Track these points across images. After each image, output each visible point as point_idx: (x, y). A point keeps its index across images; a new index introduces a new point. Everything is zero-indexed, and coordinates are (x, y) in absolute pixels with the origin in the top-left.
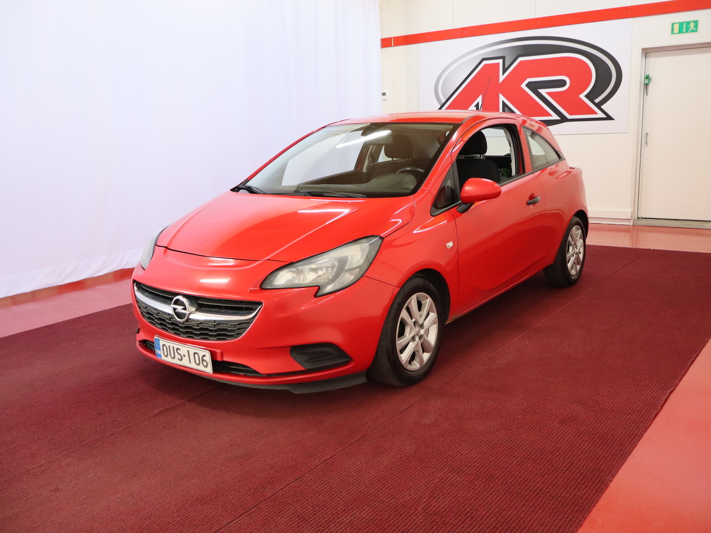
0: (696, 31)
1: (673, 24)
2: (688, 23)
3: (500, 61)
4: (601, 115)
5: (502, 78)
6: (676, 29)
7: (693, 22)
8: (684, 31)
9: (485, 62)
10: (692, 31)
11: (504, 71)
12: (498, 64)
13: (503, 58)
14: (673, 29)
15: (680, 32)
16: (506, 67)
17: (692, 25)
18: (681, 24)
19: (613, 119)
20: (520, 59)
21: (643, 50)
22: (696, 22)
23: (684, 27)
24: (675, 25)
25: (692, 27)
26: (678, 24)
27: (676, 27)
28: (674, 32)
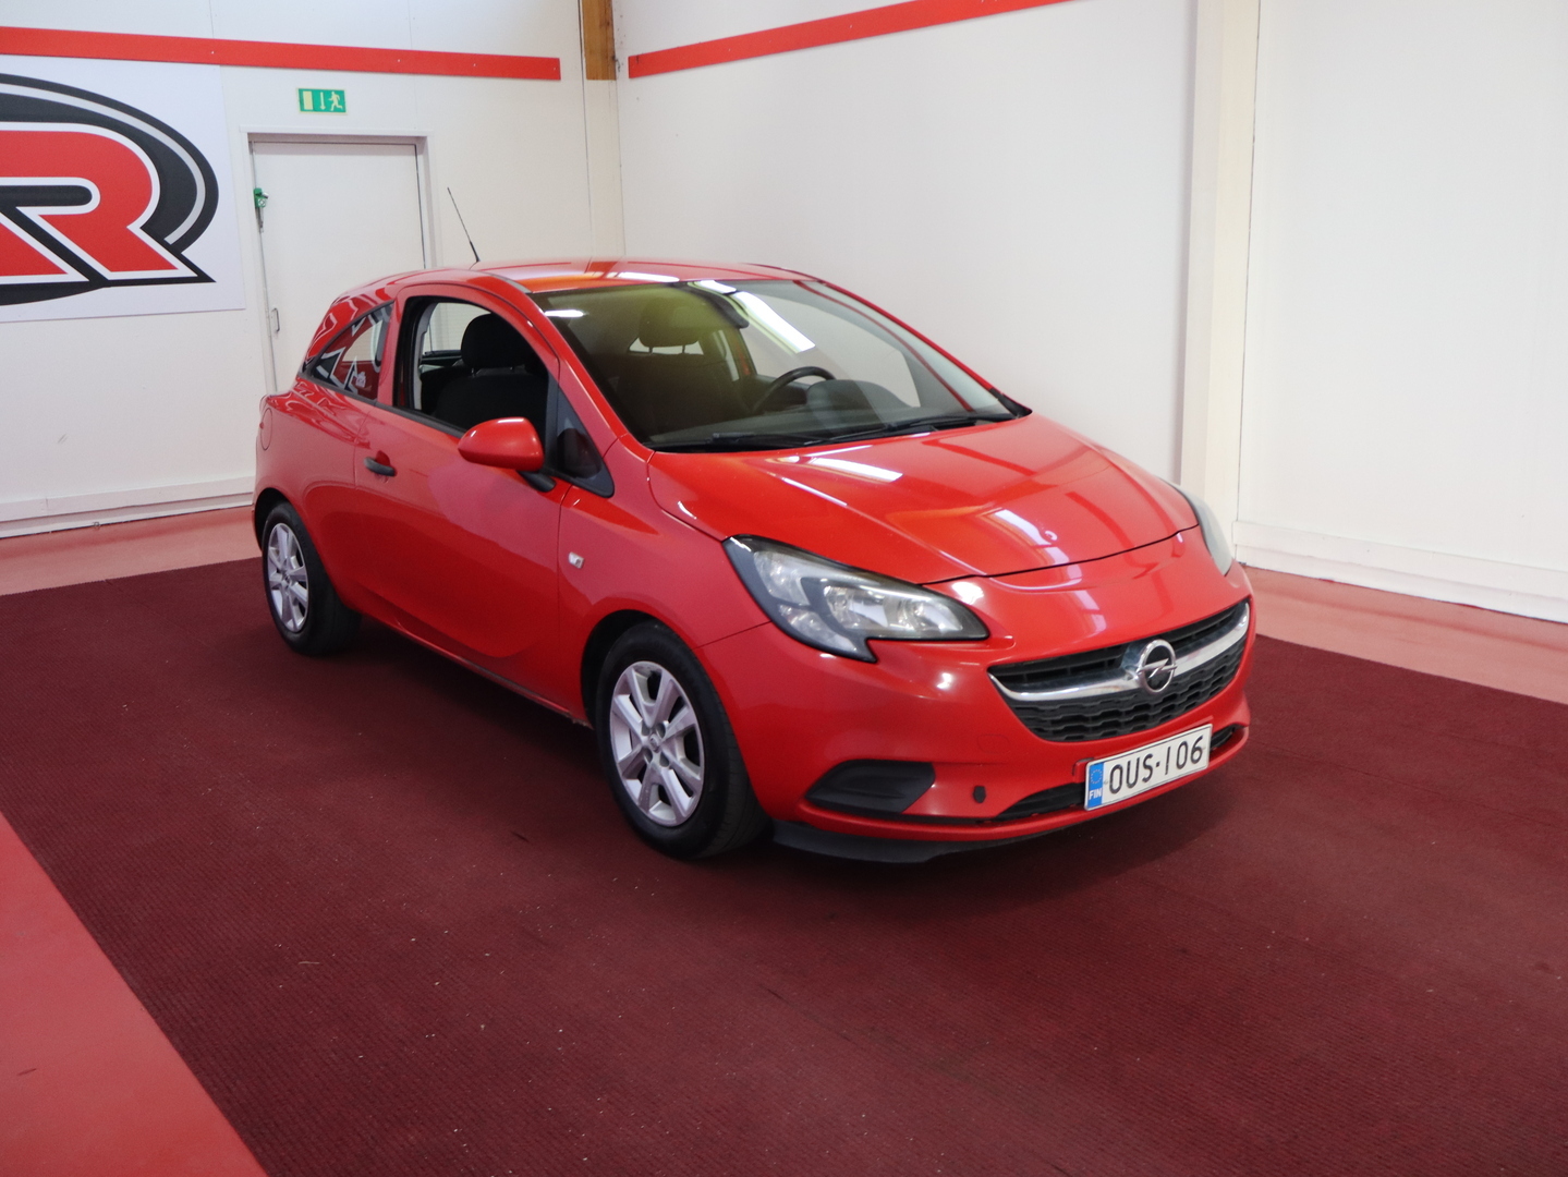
0: (344, 111)
1: (301, 91)
2: (328, 93)
4: (183, 271)
6: (308, 104)
7: (337, 92)
8: (323, 107)
10: (336, 110)
14: (301, 102)
15: (316, 108)
17: (335, 98)
18: (315, 93)
19: (212, 281)
21: (250, 135)
22: (341, 93)
23: (323, 101)
24: (305, 93)
25: (336, 103)
26: (310, 93)
27: (308, 97)
28: (306, 107)
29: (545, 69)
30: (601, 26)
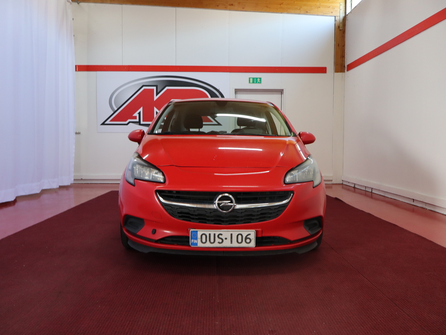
0: (261, 83)
1: (250, 78)
2: (257, 79)
3: (155, 88)
4: (215, 123)
5: (156, 98)
6: (251, 81)
7: (259, 78)
8: (255, 82)
9: (144, 88)
10: (259, 83)
11: (157, 94)
12: (153, 90)
13: (157, 86)
14: (250, 81)
15: (253, 82)
16: (158, 91)
17: (259, 80)
18: (253, 79)
19: (221, 125)
20: (167, 88)
21: (235, 90)
22: (260, 79)
23: (255, 80)
24: (251, 79)
25: (259, 81)
26: (252, 79)
27: (251, 80)
28: (250, 82)
29: (322, 70)
30: (341, 57)
